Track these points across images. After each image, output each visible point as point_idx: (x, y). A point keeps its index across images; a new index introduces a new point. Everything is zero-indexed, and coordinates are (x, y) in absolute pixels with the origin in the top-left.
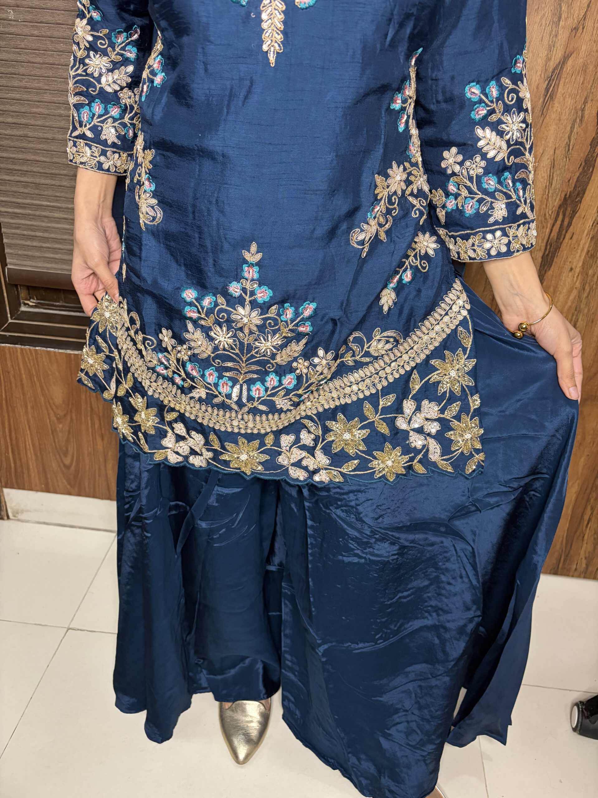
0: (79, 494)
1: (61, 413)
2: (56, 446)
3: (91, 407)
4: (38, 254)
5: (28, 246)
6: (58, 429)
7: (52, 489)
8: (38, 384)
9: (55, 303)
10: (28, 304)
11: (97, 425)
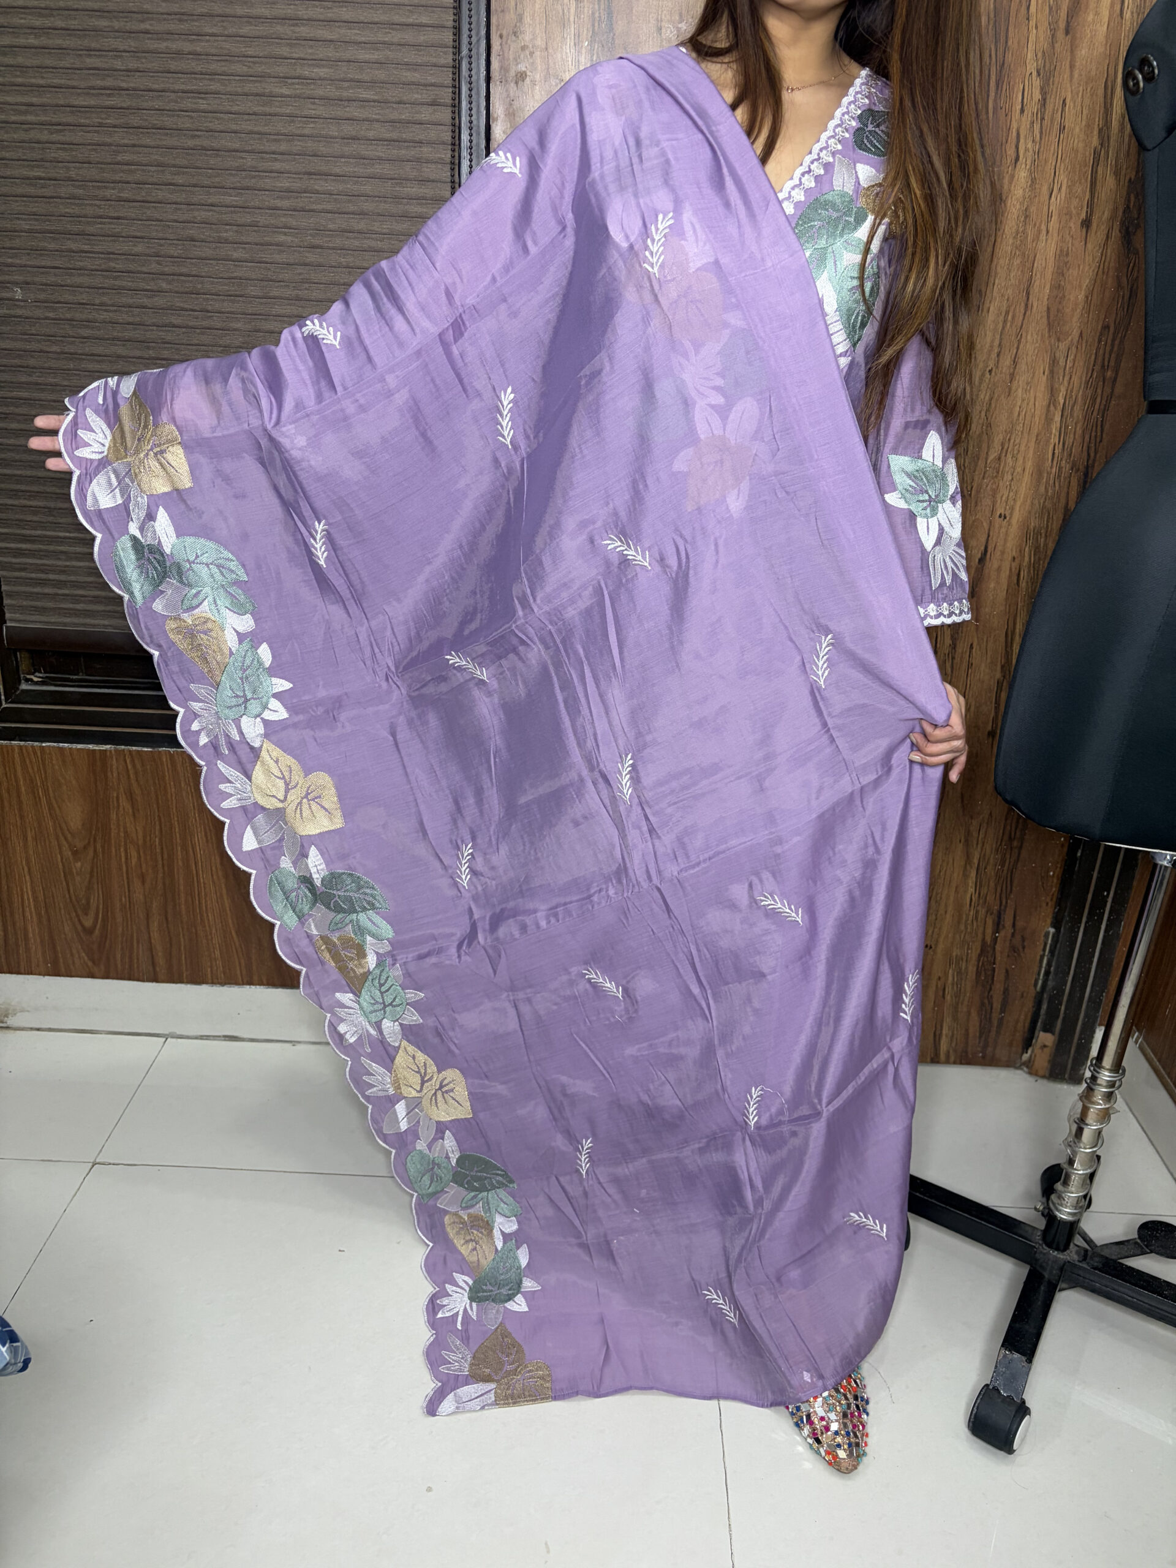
0: (106, 976)
1: (79, 844)
2: (70, 897)
3: (126, 832)
4: (51, 605)
5: (38, 594)
6: (74, 871)
7: (63, 970)
8: (44, 800)
9: (71, 677)
10: (31, 680)
11: (134, 861)
